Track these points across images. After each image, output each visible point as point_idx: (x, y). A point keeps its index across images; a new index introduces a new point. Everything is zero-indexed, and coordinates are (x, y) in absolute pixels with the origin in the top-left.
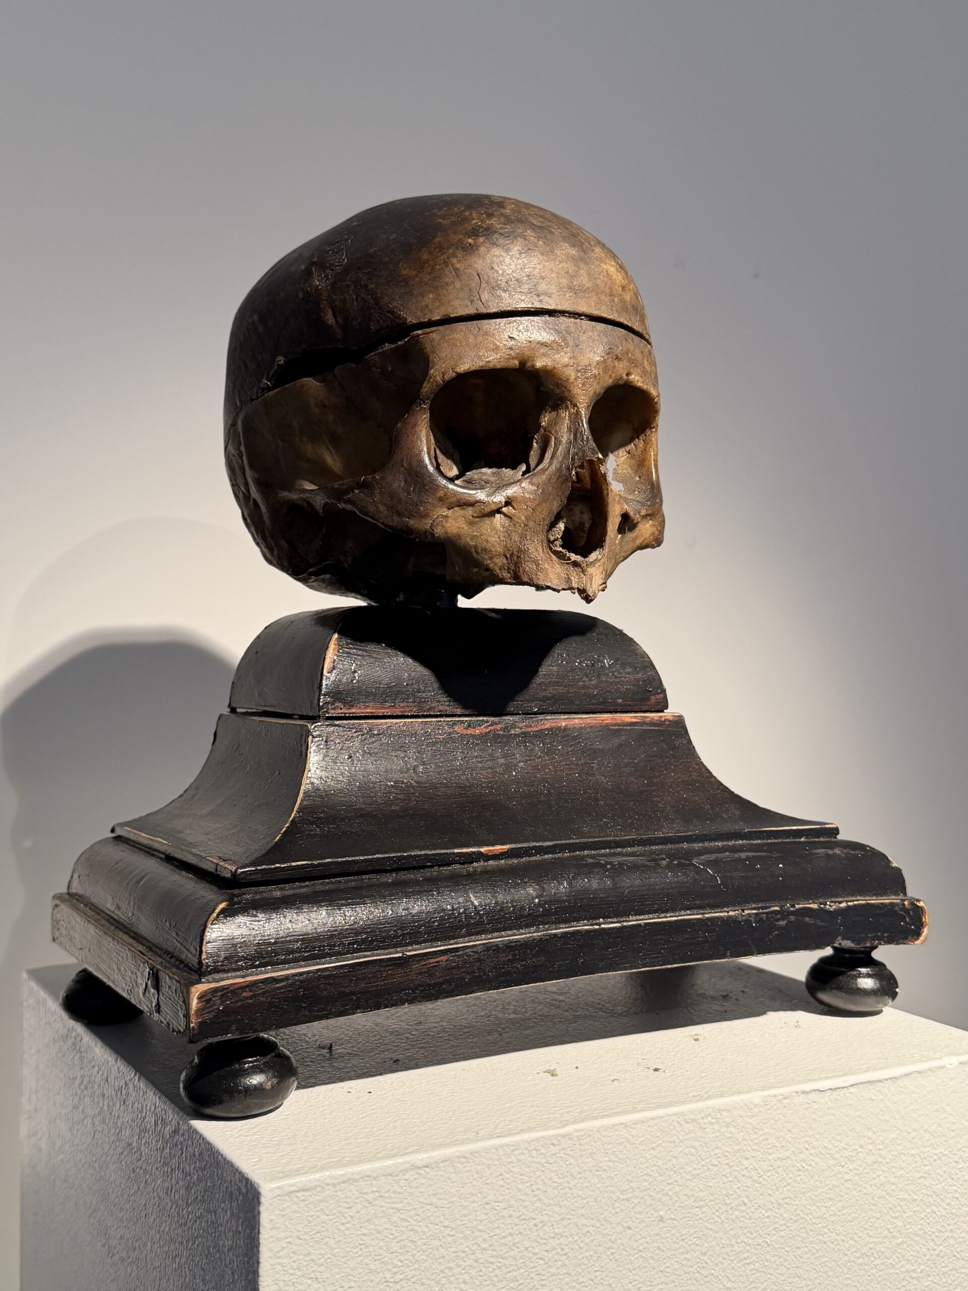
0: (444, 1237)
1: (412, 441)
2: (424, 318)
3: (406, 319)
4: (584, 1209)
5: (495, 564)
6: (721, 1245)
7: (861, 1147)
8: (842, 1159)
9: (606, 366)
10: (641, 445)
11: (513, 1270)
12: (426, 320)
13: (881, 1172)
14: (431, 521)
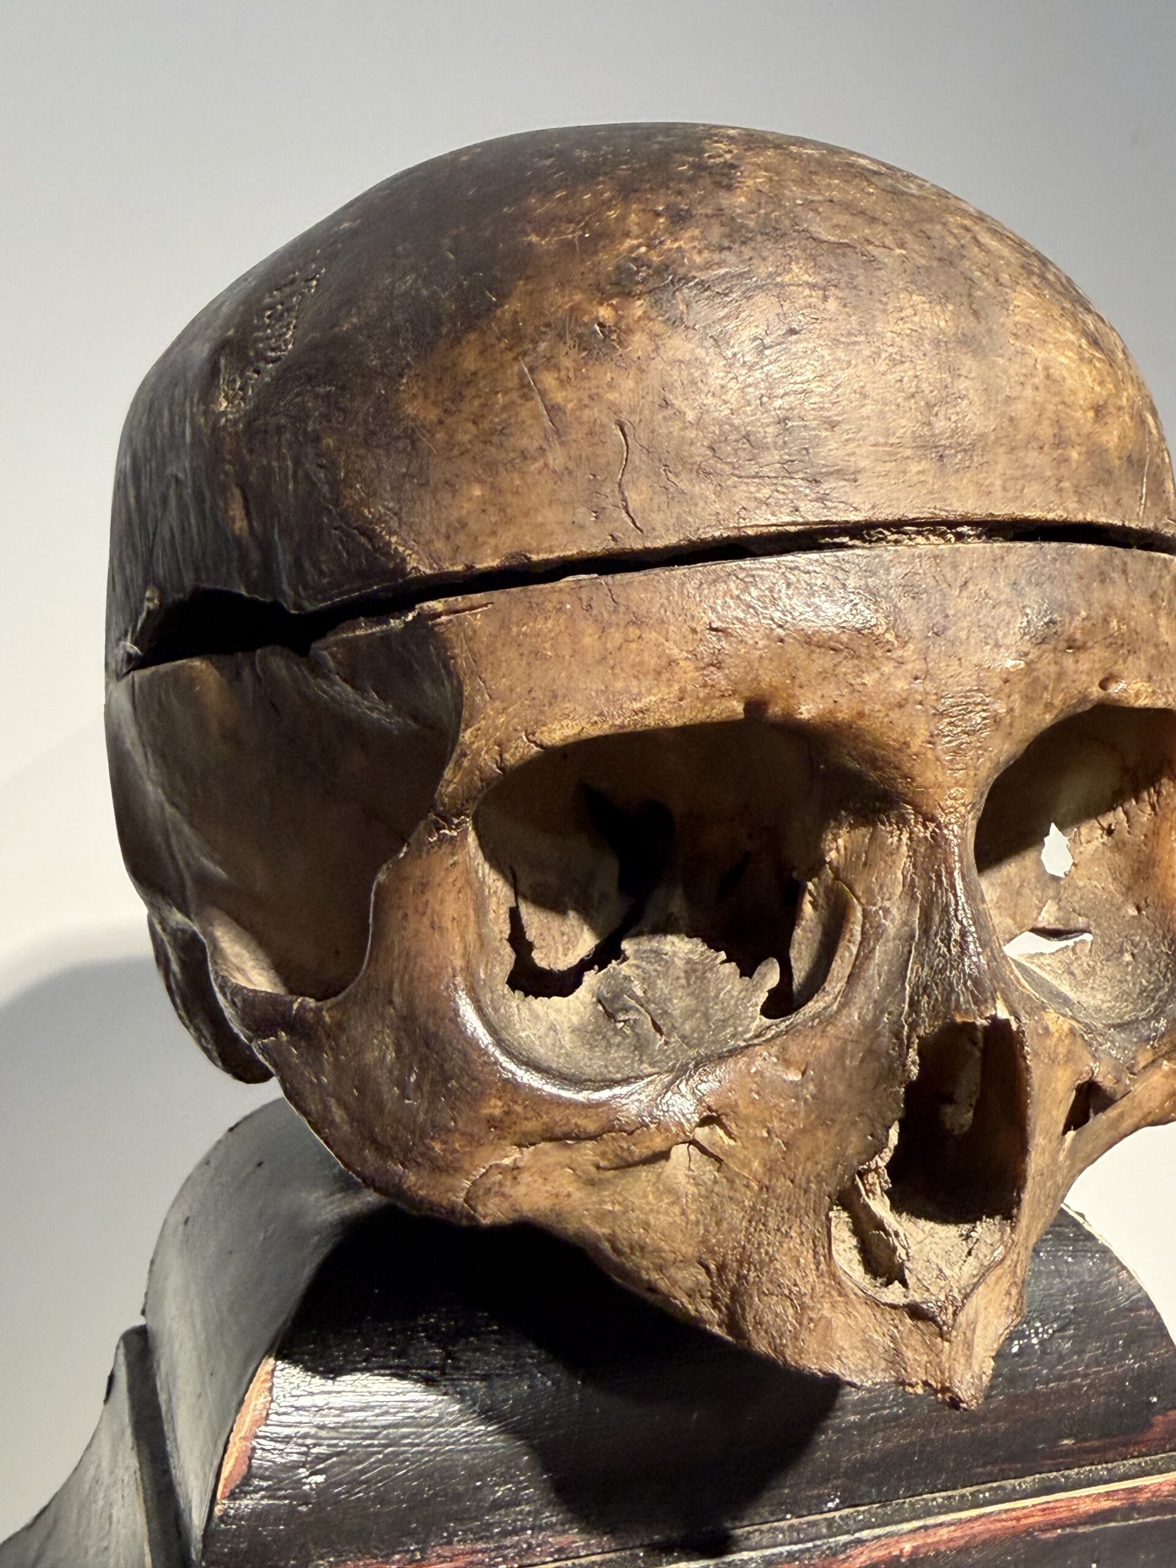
1: (417, 932)
2: (453, 561)
3: (403, 560)
5: (674, 1283)
9: (1036, 680)
10: (1145, 819)
12: (459, 568)
14: (467, 1184)
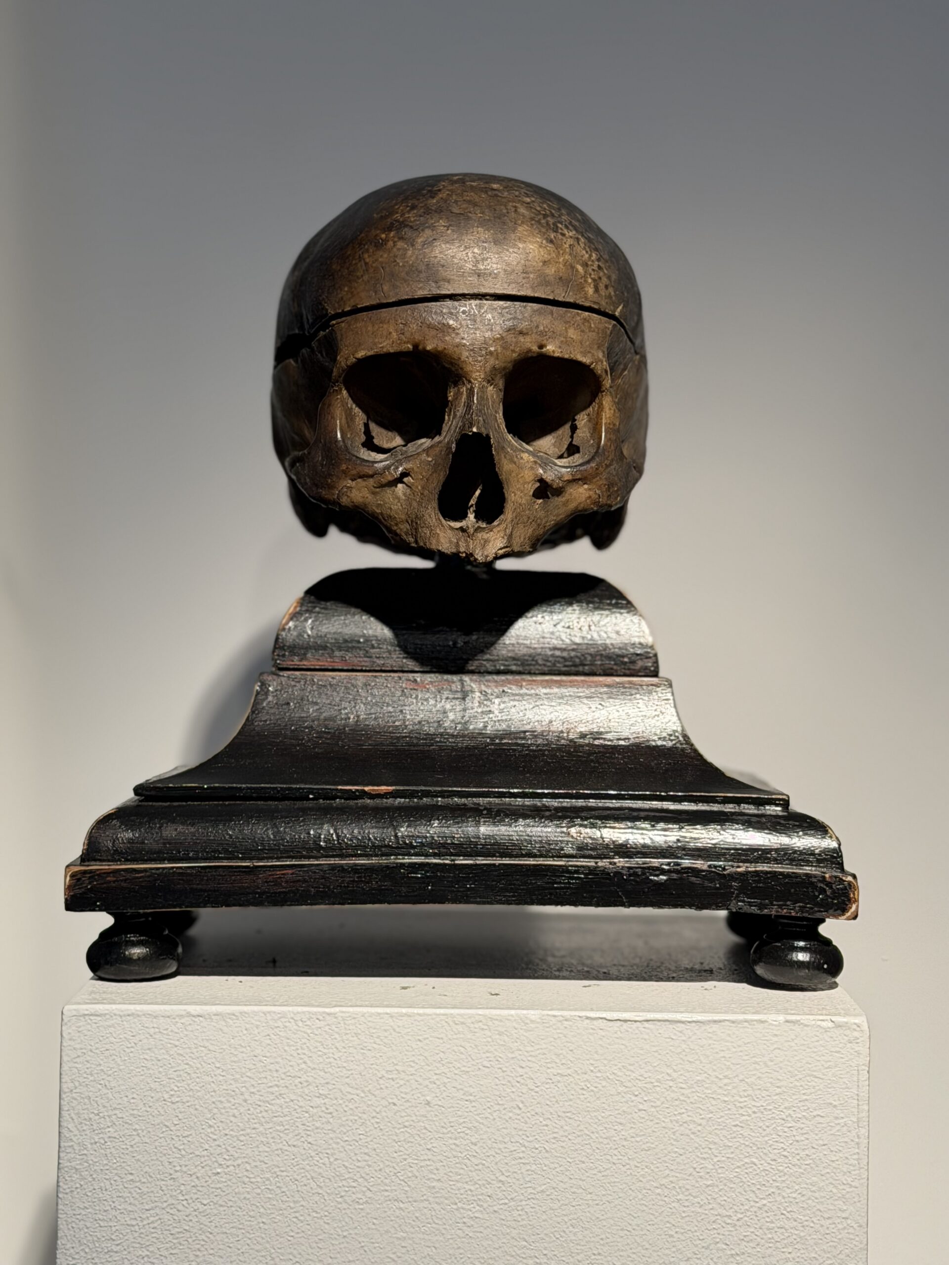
0: (215, 1076)
1: (328, 419)
2: (340, 308)
3: (327, 310)
4: (348, 1079)
5: (401, 530)
6: (493, 1140)
7: (658, 1081)
8: (634, 1088)
9: (507, 342)
11: (279, 1116)
12: (340, 311)
13: (683, 1111)
14: (337, 492)
